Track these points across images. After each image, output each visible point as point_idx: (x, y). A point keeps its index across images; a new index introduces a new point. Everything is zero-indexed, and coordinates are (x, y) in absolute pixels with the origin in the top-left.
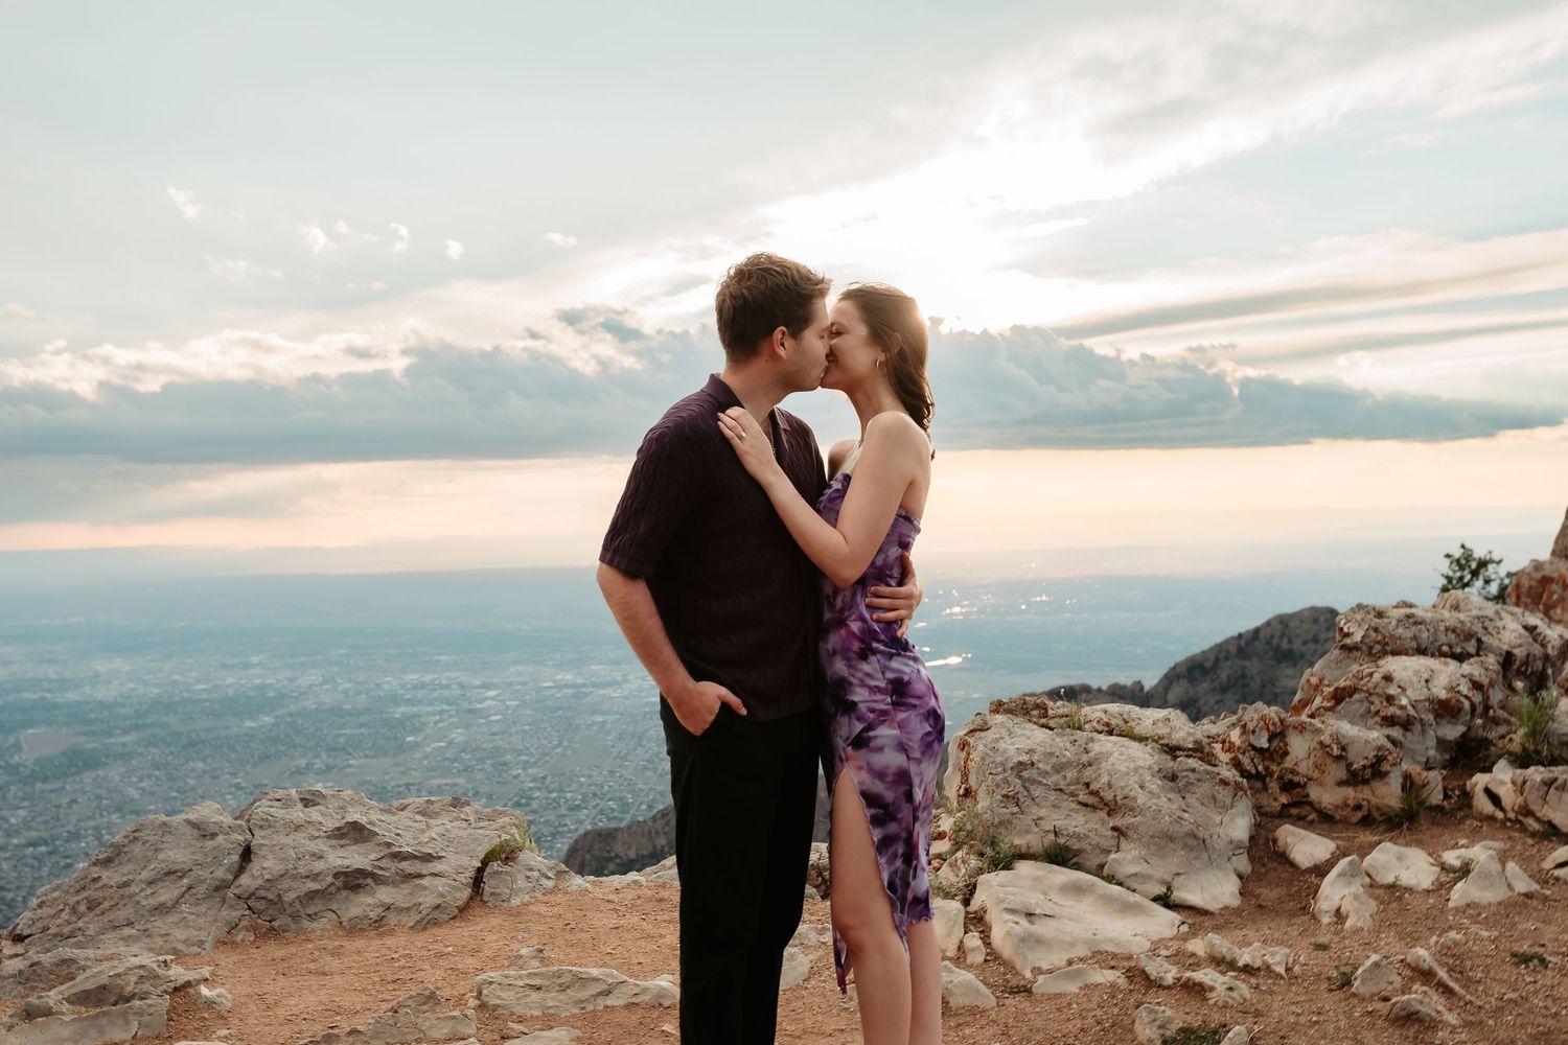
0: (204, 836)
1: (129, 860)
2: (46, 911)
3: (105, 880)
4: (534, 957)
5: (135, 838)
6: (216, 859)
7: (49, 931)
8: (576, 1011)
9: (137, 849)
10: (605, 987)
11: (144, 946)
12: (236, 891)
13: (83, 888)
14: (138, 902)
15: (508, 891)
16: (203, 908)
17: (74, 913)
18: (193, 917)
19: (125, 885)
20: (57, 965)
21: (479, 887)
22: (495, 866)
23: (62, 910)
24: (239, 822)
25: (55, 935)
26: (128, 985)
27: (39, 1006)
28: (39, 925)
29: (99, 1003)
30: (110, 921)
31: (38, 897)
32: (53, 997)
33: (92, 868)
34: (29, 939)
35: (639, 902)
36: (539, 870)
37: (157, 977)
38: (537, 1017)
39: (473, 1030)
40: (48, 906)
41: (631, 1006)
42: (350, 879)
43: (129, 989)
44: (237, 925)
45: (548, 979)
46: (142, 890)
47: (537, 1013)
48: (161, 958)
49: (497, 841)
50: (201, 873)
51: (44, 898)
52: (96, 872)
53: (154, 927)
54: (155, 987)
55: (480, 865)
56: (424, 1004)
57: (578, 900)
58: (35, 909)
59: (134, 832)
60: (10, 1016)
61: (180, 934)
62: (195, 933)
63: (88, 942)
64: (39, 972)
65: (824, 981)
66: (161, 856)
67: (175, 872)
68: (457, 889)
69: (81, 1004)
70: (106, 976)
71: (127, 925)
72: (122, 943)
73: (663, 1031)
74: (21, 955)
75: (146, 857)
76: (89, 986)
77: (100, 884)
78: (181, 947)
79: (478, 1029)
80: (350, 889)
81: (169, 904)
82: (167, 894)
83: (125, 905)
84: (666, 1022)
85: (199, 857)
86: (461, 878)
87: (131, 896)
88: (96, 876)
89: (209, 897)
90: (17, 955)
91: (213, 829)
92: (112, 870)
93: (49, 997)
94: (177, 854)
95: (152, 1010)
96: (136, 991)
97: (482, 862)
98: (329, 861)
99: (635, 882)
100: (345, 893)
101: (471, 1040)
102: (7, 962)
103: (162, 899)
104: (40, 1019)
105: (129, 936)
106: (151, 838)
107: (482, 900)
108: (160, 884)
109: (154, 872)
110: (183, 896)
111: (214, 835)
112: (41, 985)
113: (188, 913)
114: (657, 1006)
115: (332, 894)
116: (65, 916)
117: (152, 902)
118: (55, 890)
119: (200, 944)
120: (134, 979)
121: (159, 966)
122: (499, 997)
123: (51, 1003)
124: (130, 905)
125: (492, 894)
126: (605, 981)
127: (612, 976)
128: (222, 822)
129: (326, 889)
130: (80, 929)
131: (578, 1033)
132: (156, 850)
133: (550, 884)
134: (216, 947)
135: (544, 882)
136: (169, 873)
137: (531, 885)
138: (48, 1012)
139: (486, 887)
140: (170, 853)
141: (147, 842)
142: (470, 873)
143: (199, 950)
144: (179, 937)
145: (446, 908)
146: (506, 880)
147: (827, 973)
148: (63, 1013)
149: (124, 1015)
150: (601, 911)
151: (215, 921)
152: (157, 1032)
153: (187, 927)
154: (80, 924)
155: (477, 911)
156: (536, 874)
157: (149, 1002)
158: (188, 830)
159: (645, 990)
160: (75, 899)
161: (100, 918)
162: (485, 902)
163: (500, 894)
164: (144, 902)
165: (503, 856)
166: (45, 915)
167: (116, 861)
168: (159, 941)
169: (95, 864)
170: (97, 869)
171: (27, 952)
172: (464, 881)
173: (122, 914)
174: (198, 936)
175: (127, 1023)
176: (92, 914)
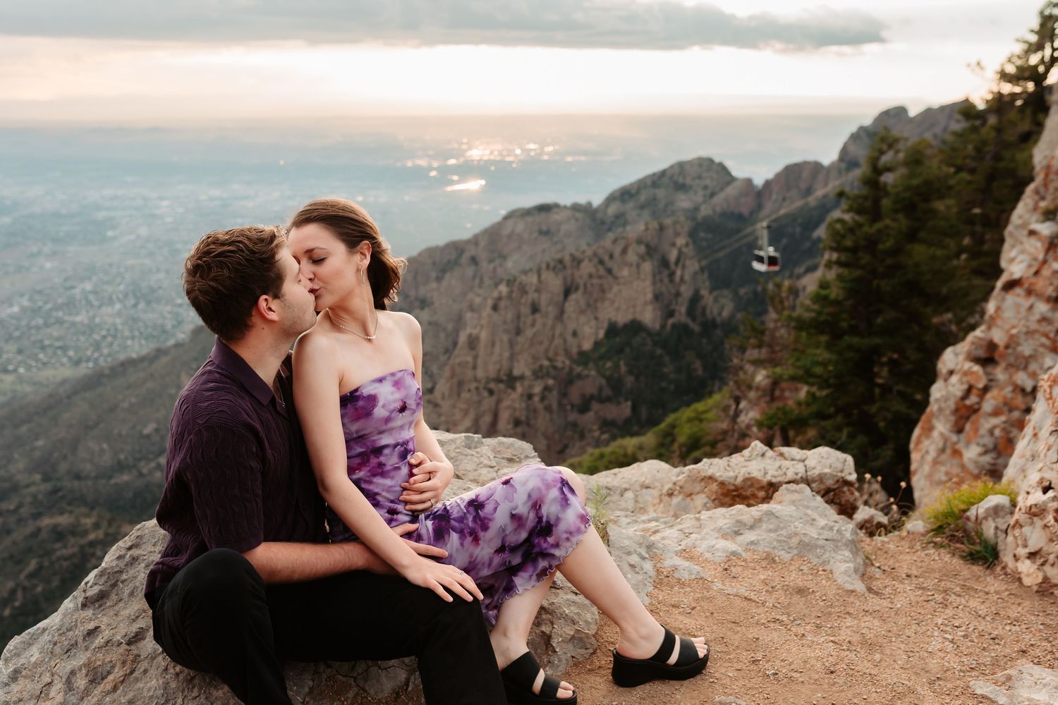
23: (50, 684)
40: (25, 677)
58: (7, 684)
59: (130, 548)
77: (99, 641)
83: (145, 671)
88: (91, 626)
99: (735, 553)
124: (152, 672)
135: (645, 566)
156: (635, 557)
166: (26, 695)
167: (114, 597)
176: (100, 688)
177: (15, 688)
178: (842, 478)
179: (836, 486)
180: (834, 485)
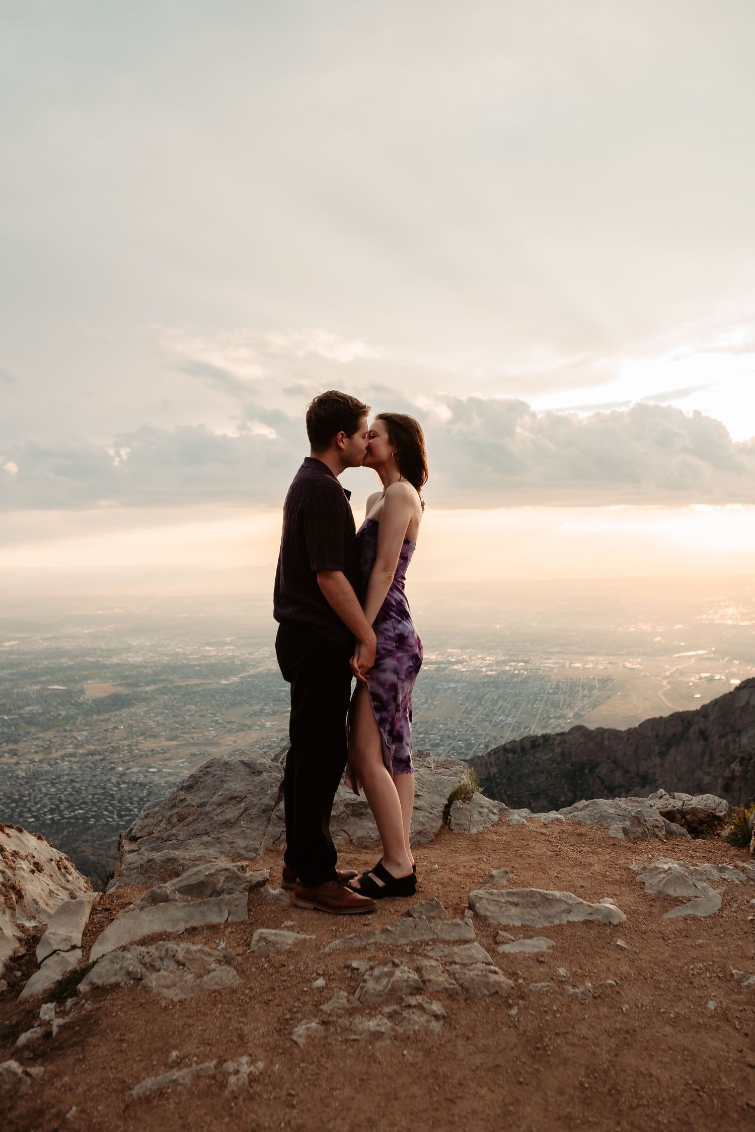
0: (254, 773)
1: (204, 788)
2: (149, 821)
3: (189, 801)
4: (503, 877)
5: (208, 772)
6: (263, 791)
7: (153, 835)
8: (547, 924)
9: (209, 780)
10: (566, 906)
11: (217, 849)
12: (278, 814)
13: (174, 806)
14: (212, 818)
15: (468, 823)
16: (255, 825)
17: (169, 823)
18: (249, 830)
19: (203, 805)
20: (165, 862)
21: (447, 818)
22: (458, 803)
23: (161, 821)
24: (276, 764)
25: (158, 838)
26: (219, 882)
27: (160, 894)
28: (146, 830)
29: (200, 895)
30: (193, 830)
31: (144, 810)
32: (168, 887)
33: (180, 792)
34: (141, 839)
35: (564, 836)
36: (488, 808)
37: (238, 878)
38: (518, 927)
39: (472, 935)
40: (152, 817)
41: (587, 923)
42: (356, 808)
43: (220, 885)
44: (279, 838)
45: (523, 897)
46: (214, 810)
47: (518, 924)
48: (239, 864)
49: (457, 785)
50: (253, 799)
51: (148, 811)
52: (182, 795)
53: (223, 836)
54: (237, 885)
55: (447, 802)
56: (432, 911)
57: (519, 832)
59: (206, 768)
60: (141, 900)
61: (241, 843)
62: (251, 842)
63: (180, 844)
64: (154, 866)
65: (735, 912)
66: (225, 786)
67: (235, 798)
68: (433, 819)
69: (188, 894)
70: (203, 875)
71: (205, 834)
72: (202, 846)
73: (618, 946)
74: (136, 851)
75: (215, 786)
76: (193, 881)
77: (185, 804)
78: (243, 852)
79: (477, 934)
80: (356, 816)
81: (233, 820)
82: (231, 813)
83: (203, 819)
84: (617, 937)
85: (251, 788)
86: (435, 811)
87: (207, 813)
88: (182, 798)
89: (259, 817)
90: (133, 851)
91: (259, 768)
92: (193, 794)
93: (166, 887)
94: (236, 785)
95: (237, 902)
96: (224, 887)
97: (448, 800)
98: (341, 794)
99: (557, 819)
100: (352, 819)
101: (476, 944)
102: (128, 856)
103: (228, 817)
104: (162, 904)
105: (207, 842)
106: (218, 772)
107: (449, 828)
108: (226, 806)
109: (222, 797)
110: (241, 815)
111: (260, 773)
112: (155, 876)
113: (246, 827)
114: (608, 923)
115: (343, 819)
116: (163, 825)
117: (221, 818)
118: (156, 806)
119: (256, 850)
120: (222, 879)
121: (238, 870)
122: (487, 909)
123: (168, 892)
124: (206, 820)
125: (457, 824)
126: (566, 902)
127: (571, 898)
128: (265, 764)
129: (340, 815)
130: (174, 835)
131: (552, 942)
132: (222, 782)
133: (496, 818)
134: (266, 854)
135: (492, 816)
136: (232, 798)
137: (482, 818)
138: (166, 899)
139: (453, 820)
140: (232, 784)
141: (215, 775)
142: (441, 809)
143: (255, 855)
144: (241, 845)
145: (425, 833)
146: (466, 814)
147: (735, 905)
148: (176, 900)
149: (219, 904)
150: (539, 842)
151: (264, 835)
152: (242, 919)
153: (246, 838)
154: (174, 831)
155: (447, 837)
156: (486, 810)
157: (234, 896)
158: (242, 768)
159: (597, 911)
160: (170, 813)
161: (187, 828)
162: (452, 830)
163: (462, 825)
164: (216, 819)
165: (463, 796)
166: (150, 823)
167: (195, 788)
168: (227, 847)
169: (181, 789)
170: (183, 793)
171: (140, 849)
172: (437, 814)
173: (201, 826)
174: (254, 845)
175: (221, 911)
176: (181, 824)
177: (146, 820)
178: (712, 813)
179: (708, 820)
180: (705, 818)
